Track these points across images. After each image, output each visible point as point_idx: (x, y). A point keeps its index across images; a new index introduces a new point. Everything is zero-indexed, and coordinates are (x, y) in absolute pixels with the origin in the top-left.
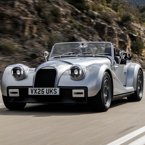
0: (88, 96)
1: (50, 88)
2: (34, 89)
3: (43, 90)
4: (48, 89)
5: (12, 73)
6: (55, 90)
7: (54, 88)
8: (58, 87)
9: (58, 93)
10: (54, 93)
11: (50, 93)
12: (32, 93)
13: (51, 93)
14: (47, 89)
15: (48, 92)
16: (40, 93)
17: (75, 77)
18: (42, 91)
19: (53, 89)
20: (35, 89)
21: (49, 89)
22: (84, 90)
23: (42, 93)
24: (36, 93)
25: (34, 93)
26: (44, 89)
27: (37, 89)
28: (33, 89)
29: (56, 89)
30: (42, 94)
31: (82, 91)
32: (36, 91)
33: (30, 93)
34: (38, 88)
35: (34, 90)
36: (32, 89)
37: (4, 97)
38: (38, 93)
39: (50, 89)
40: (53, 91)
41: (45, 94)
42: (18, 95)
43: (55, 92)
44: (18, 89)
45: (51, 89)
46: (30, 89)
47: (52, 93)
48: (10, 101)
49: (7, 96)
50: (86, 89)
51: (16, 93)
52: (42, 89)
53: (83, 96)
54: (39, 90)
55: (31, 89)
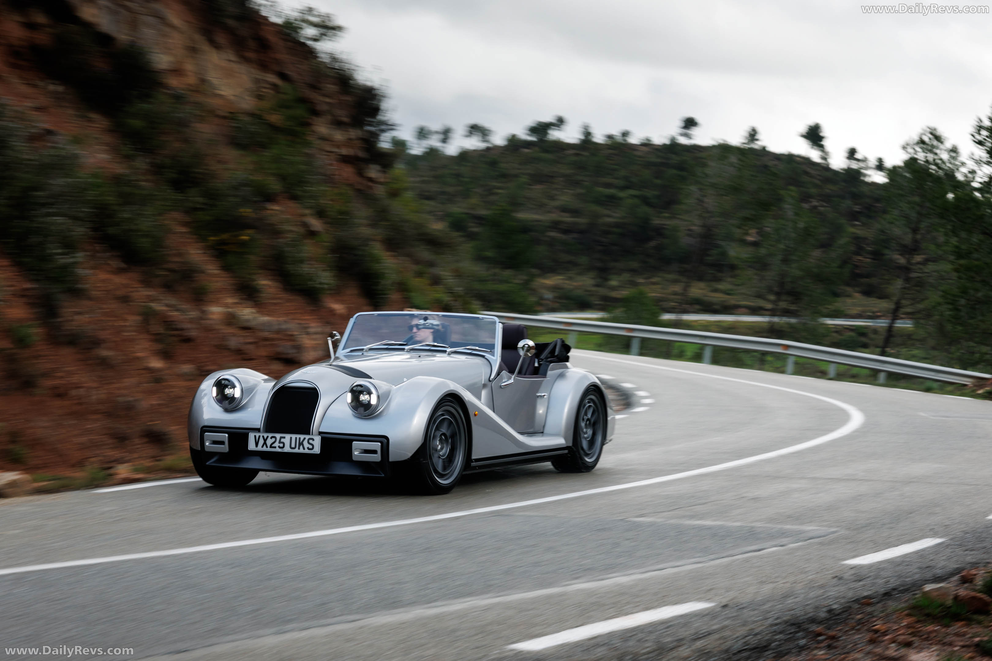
0: (391, 459)
1: (298, 436)
2: (261, 435)
3: (282, 440)
4: (294, 436)
5: (214, 394)
6: (311, 441)
7: (307, 437)
8: (320, 433)
9: (317, 450)
10: (308, 448)
11: (299, 449)
12: (257, 446)
13: (301, 447)
14: (291, 438)
15: (293, 446)
16: (275, 447)
17: (361, 410)
18: (280, 442)
19: (305, 439)
20: (263, 437)
21: (296, 438)
22: (379, 444)
23: (279, 447)
24: (267, 447)
25: (262, 447)
26: (284, 438)
27: (268, 437)
28: (259, 436)
29: (313, 440)
30: (280, 450)
31: (377, 446)
32: (265, 440)
33: (252, 446)
34: (270, 435)
35: (261, 438)
36: (257, 435)
37: (192, 450)
38: (271, 447)
39: (300, 438)
40: (305, 443)
41: (287, 449)
42: (225, 448)
43: (311, 447)
44: (227, 435)
45: (302, 437)
46: (251, 436)
47: (304, 449)
48: (207, 463)
49: (200, 449)
50: (384, 440)
51: (222, 443)
52: (281, 438)
53: (377, 458)
54: (273, 440)
55: (255, 436)
